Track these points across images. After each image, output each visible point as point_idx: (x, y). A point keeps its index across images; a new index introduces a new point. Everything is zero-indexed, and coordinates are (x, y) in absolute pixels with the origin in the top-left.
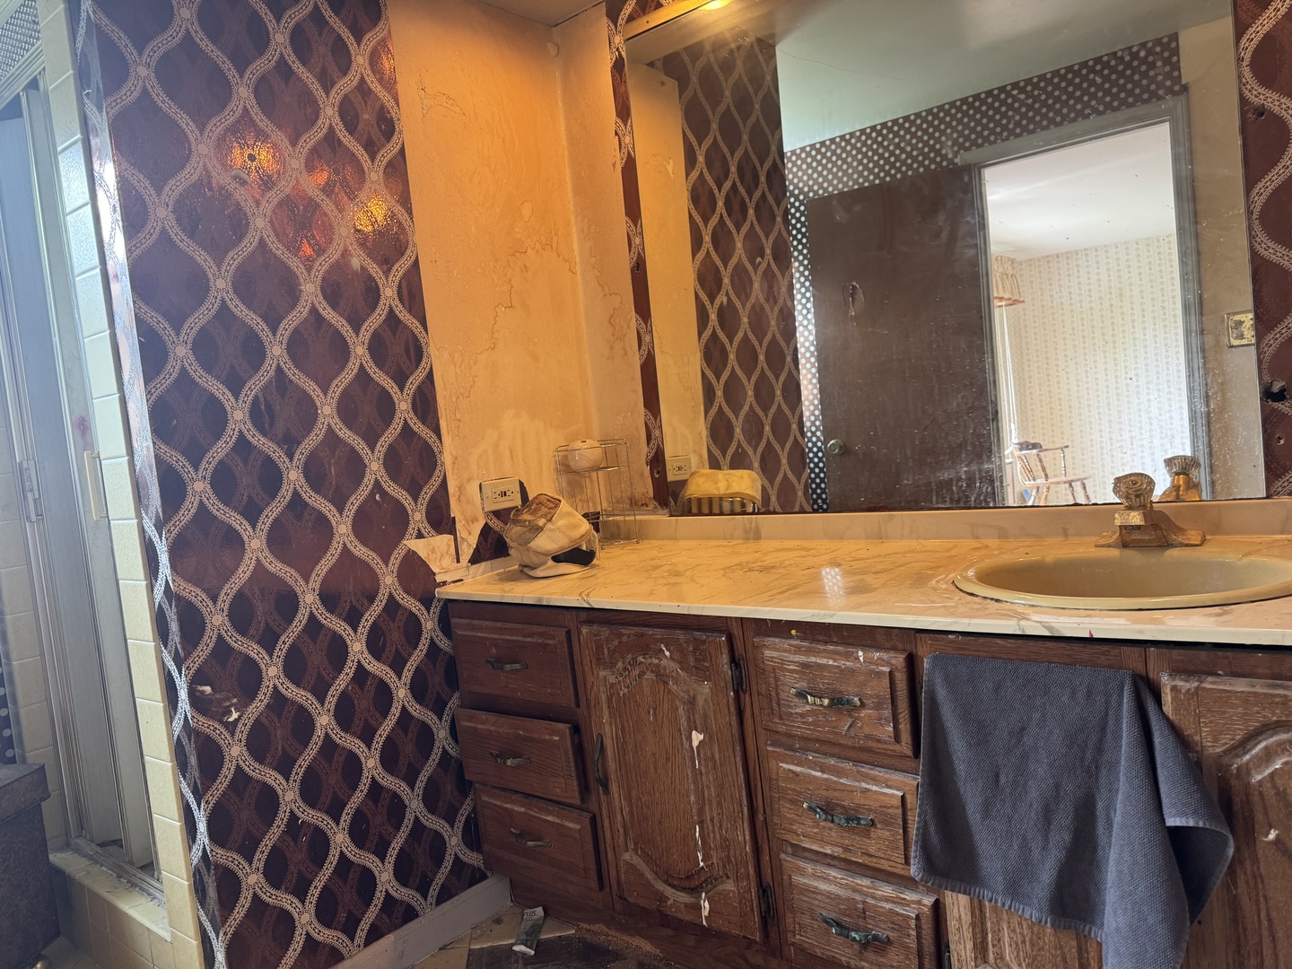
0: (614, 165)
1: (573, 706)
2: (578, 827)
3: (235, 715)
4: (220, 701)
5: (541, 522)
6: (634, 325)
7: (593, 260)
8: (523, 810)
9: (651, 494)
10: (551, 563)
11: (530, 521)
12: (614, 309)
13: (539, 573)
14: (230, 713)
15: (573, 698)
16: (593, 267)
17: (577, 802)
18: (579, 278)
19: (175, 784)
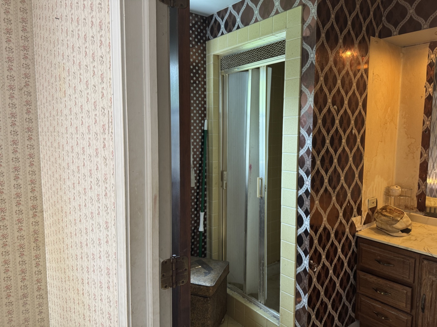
0: (422, 97)
1: (412, 282)
2: (406, 319)
3: (316, 269)
4: (314, 265)
5: (399, 219)
6: (420, 150)
7: (405, 126)
8: (380, 307)
9: (416, 206)
10: (400, 232)
11: (392, 217)
12: (411, 143)
13: (395, 234)
14: (315, 268)
15: (413, 280)
16: (404, 128)
17: (409, 312)
18: (397, 130)
19: (295, 285)
